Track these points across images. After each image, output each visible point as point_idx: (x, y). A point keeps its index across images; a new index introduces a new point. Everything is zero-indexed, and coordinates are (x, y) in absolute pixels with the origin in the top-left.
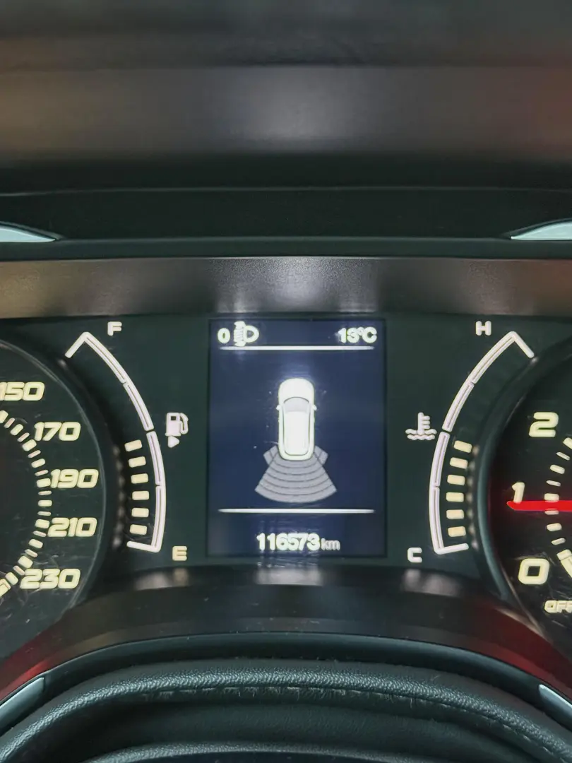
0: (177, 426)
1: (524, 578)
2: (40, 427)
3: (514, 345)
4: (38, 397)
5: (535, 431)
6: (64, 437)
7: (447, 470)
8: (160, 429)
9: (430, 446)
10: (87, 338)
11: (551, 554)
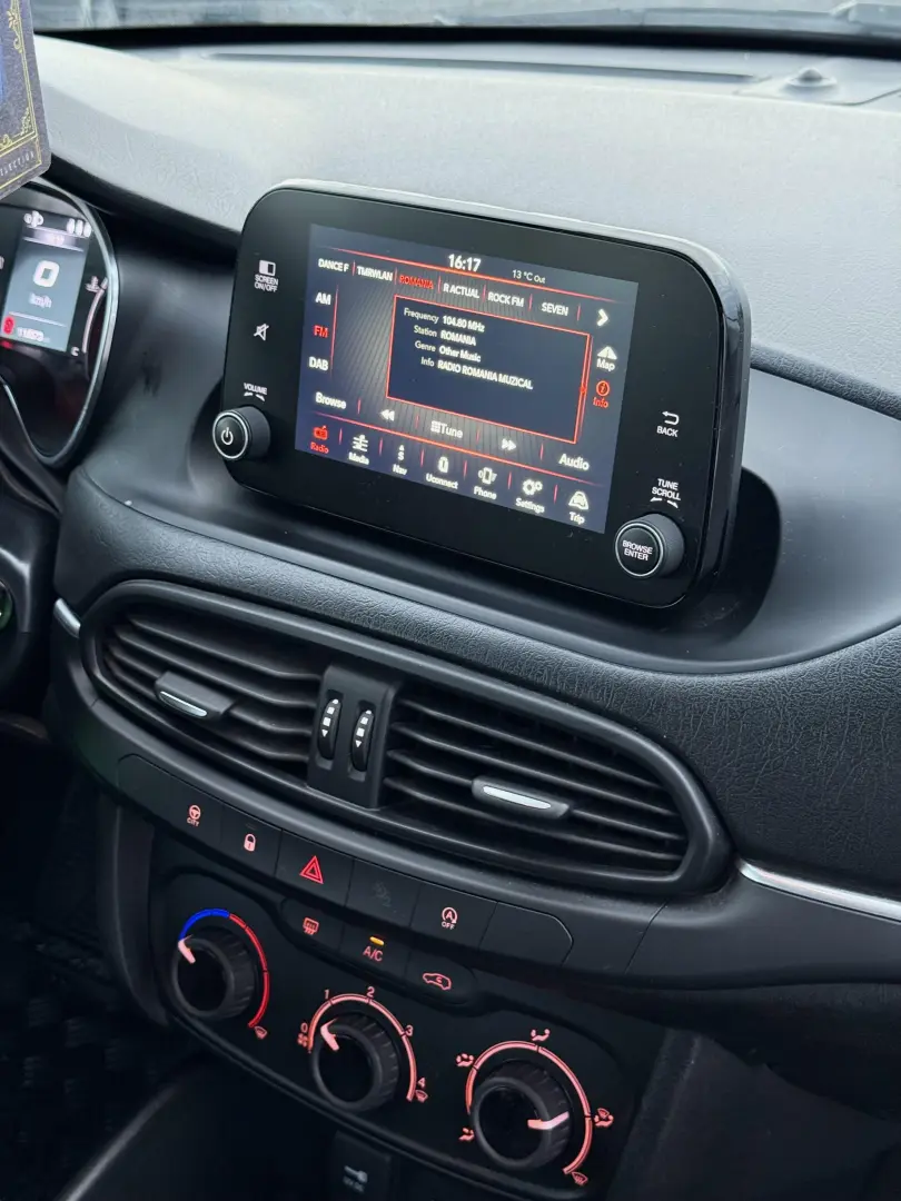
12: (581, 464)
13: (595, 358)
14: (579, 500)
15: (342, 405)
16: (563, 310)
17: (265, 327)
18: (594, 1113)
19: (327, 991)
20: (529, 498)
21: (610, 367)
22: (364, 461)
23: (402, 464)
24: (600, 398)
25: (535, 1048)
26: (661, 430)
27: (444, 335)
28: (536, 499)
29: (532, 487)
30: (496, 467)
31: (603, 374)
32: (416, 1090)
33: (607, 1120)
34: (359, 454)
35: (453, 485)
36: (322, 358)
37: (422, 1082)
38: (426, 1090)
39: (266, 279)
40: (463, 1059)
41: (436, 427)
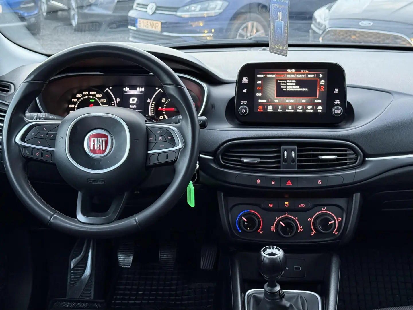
0: (118, 100)
1: (160, 118)
2: (101, 100)
3: (160, 91)
4: (101, 96)
5: (162, 101)
6: (104, 101)
7: (152, 105)
8: (116, 100)
9: (149, 103)
10: (107, 89)
11: (164, 116)
12: (320, 101)
13: (320, 83)
14: (320, 108)
15: (265, 101)
16: (313, 76)
17: (246, 90)
18: (337, 219)
19: (276, 217)
20: (309, 109)
21: (323, 84)
22: (272, 111)
23: (280, 109)
24: (322, 89)
25: (323, 212)
26: (335, 92)
27: (288, 84)
28: (311, 109)
29: (310, 107)
30: (301, 105)
31: (322, 85)
32: (300, 229)
33: (340, 219)
34: (270, 109)
35: (293, 111)
36: (260, 93)
37: (301, 227)
38: (302, 228)
39: (245, 81)
40: (309, 219)
41: (287, 101)
